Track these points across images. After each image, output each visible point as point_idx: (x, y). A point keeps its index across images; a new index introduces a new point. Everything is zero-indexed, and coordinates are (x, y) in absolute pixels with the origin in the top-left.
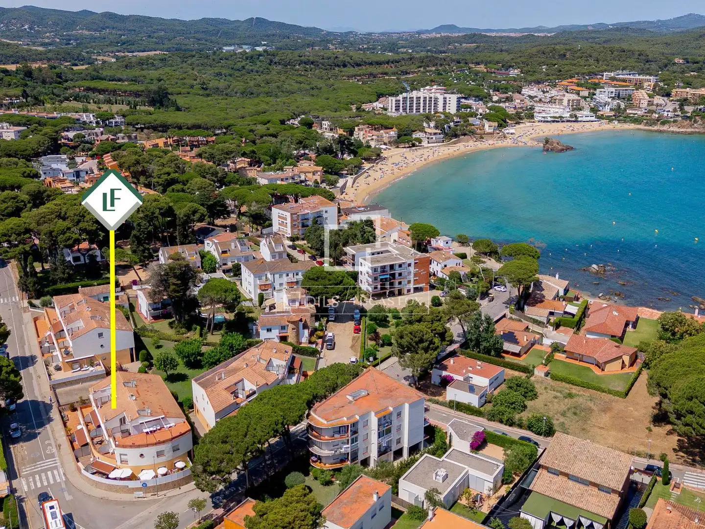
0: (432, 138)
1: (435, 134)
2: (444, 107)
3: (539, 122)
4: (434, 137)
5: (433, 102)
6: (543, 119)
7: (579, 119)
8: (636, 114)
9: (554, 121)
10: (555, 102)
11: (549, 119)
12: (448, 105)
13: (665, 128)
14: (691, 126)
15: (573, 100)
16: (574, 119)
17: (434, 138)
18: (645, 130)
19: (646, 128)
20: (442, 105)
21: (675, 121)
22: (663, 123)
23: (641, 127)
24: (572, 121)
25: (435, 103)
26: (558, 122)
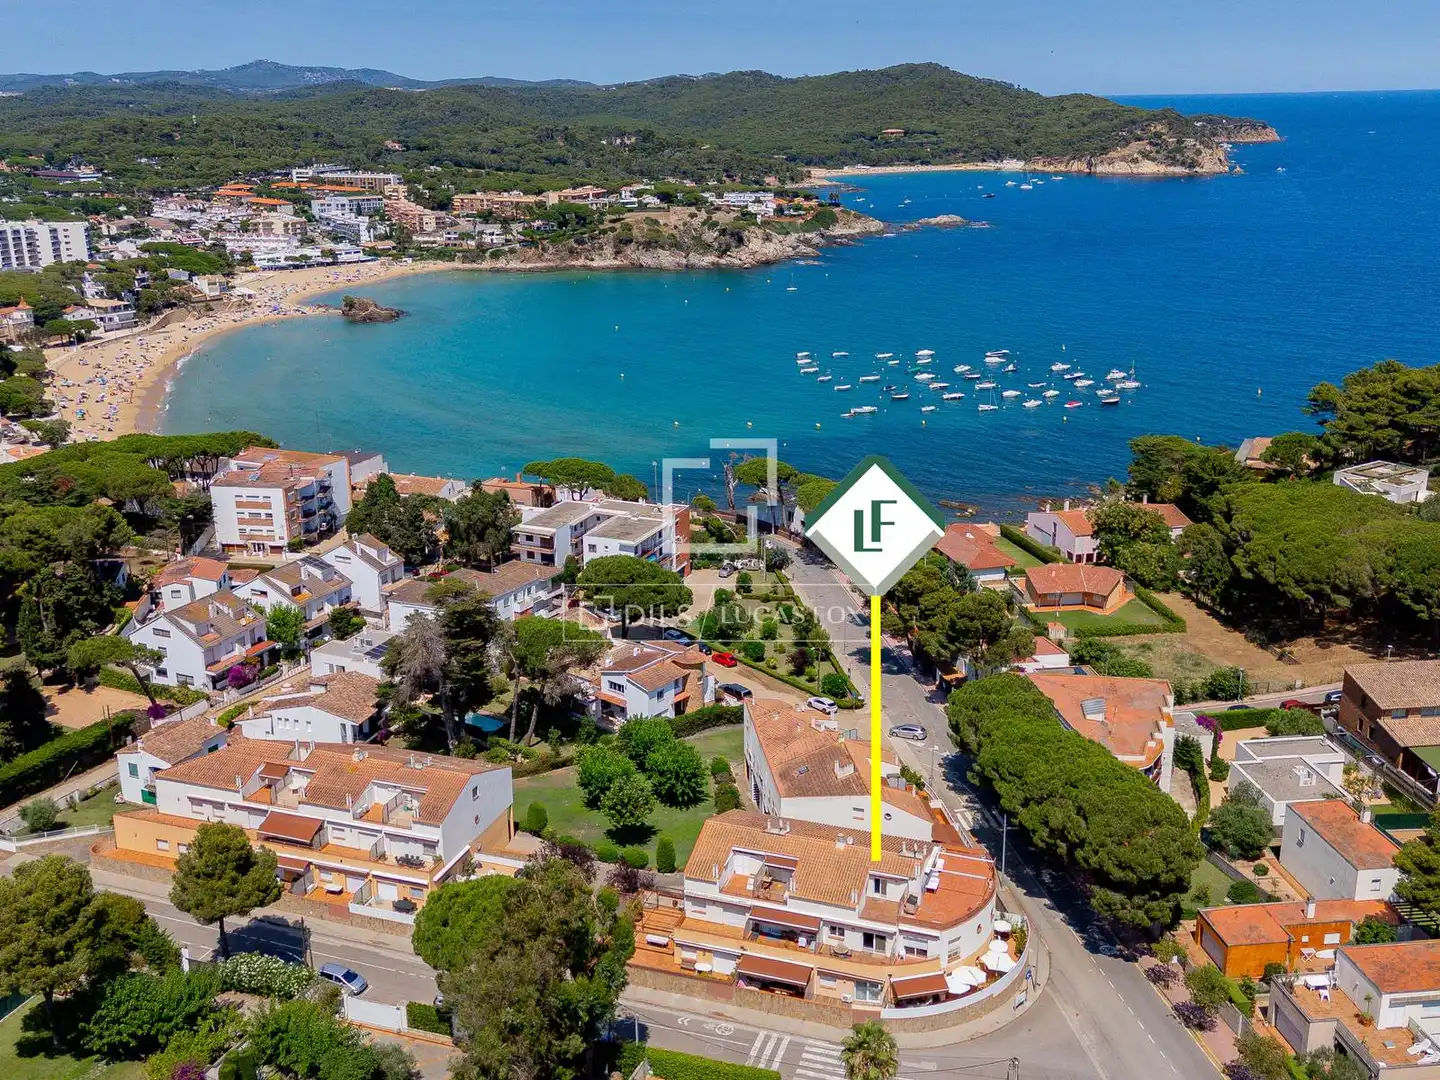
0: (111, 319)
1: (115, 309)
2: (56, 251)
3: (265, 269)
4: (116, 317)
5: (24, 242)
6: (271, 264)
7: (341, 258)
8: (435, 242)
9: (296, 267)
10: (256, 230)
11: (283, 263)
12: (63, 247)
13: (501, 263)
14: (540, 257)
15: (294, 224)
16: (330, 260)
17: (116, 319)
18: (464, 270)
19: (467, 266)
20: (51, 248)
21: (512, 251)
22: (496, 255)
23: (457, 264)
24: (328, 264)
25: (29, 245)
26: (303, 267)
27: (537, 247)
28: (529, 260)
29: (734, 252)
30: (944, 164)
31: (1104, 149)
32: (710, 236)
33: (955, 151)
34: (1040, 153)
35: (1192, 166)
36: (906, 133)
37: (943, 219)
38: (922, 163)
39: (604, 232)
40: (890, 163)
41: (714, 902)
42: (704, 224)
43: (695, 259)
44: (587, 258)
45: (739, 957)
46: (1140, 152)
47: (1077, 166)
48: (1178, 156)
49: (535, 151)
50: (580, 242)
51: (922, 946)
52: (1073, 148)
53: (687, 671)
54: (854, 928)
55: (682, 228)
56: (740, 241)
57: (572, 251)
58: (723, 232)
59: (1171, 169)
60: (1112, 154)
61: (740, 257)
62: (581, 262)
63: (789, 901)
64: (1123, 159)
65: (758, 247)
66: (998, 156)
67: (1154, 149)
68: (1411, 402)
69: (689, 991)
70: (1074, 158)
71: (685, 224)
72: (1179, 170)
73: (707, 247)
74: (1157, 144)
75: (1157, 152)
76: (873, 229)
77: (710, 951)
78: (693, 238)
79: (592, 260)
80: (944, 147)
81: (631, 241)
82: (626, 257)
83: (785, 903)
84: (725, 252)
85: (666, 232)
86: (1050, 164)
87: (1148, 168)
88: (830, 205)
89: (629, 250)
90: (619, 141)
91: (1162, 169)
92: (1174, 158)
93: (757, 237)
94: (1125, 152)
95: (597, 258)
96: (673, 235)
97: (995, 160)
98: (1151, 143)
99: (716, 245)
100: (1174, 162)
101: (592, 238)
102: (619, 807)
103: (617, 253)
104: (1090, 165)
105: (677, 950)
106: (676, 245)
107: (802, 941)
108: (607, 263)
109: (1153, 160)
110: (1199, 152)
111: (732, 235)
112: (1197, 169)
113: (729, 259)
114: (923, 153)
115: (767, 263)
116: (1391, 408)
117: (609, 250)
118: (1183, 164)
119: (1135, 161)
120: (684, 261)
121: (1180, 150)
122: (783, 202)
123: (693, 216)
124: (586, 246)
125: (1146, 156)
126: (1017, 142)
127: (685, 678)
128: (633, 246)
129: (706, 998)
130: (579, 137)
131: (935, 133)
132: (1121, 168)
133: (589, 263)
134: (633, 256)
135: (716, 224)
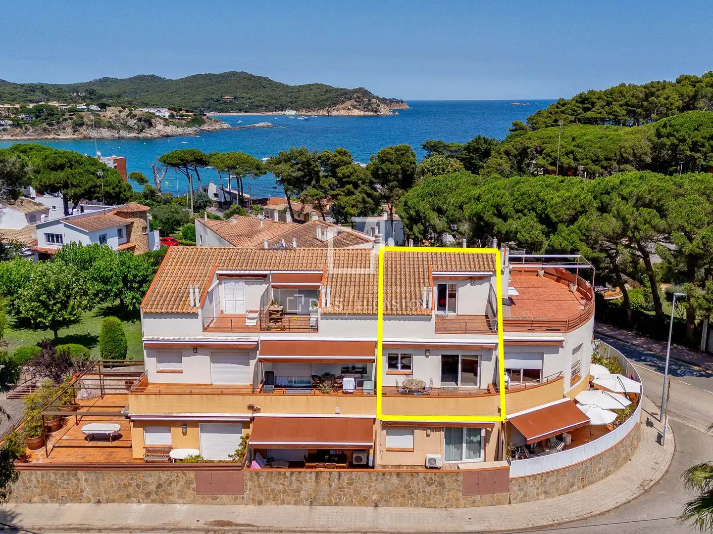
14: (24, 134)
27: (21, 128)
28: (17, 135)
29: (147, 130)
30: (256, 112)
31: (334, 104)
32: (132, 122)
33: (261, 106)
34: (304, 107)
35: (376, 111)
36: (235, 99)
37: (262, 124)
38: (245, 112)
39: (66, 120)
40: (228, 112)
41: (196, 348)
42: (127, 116)
43: (123, 133)
44: (55, 134)
45: (246, 425)
46: (351, 105)
47: (321, 113)
48: (369, 107)
49: (23, 97)
50: (50, 125)
51: (532, 364)
52: (319, 105)
53: (130, 220)
54: (427, 349)
55: (114, 118)
56: (150, 125)
57: (45, 130)
58: (140, 120)
59: (366, 113)
60: (338, 106)
61: (150, 133)
62: (52, 136)
63: (322, 324)
64: (344, 108)
65: (160, 129)
66: (283, 108)
67: (358, 104)
68: (586, 106)
69: (161, 495)
70: (320, 109)
71: (116, 116)
72: (370, 114)
73: (130, 129)
74: (359, 102)
75: (359, 105)
76: (225, 127)
77: (195, 424)
78: (122, 124)
79: (59, 135)
80: (255, 104)
81: (83, 124)
82: (80, 134)
83: (315, 329)
84: (141, 131)
85: (105, 120)
86: (309, 112)
87: (356, 112)
88: (200, 115)
89: (82, 129)
90: (75, 94)
91: (362, 113)
92: (367, 108)
93: (160, 124)
94: (344, 105)
95: (62, 134)
96: (109, 122)
97: (282, 111)
98: (356, 101)
99: (136, 127)
100: (368, 110)
101: (58, 123)
102: (43, 298)
103: (75, 131)
104: (328, 111)
105: (137, 432)
106: (111, 127)
107: (349, 383)
108: (69, 137)
109: (358, 109)
110: (378, 105)
111: (145, 121)
112: (379, 113)
113: (144, 134)
114: (245, 107)
115: (168, 136)
116: (575, 111)
117: (69, 130)
118: (372, 111)
119: (349, 109)
120: (117, 135)
121: (369, 104)
122: (174, 113)
123: (120, 112)
124: (54, 127)
125: (355, 107)
126: (291, 103)
127: (129, 227)
128: (84, 127)
129: (194, 502)
130: (51, 91)
131: (249, 98)
132: (343, 112)
133: (56, 136)
134: (85, 133)
135: (135, 115)
